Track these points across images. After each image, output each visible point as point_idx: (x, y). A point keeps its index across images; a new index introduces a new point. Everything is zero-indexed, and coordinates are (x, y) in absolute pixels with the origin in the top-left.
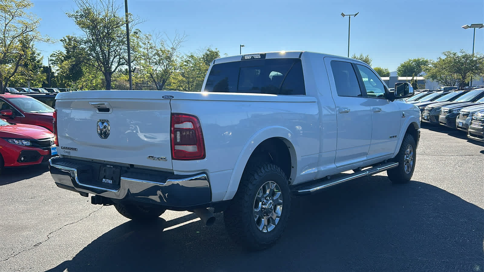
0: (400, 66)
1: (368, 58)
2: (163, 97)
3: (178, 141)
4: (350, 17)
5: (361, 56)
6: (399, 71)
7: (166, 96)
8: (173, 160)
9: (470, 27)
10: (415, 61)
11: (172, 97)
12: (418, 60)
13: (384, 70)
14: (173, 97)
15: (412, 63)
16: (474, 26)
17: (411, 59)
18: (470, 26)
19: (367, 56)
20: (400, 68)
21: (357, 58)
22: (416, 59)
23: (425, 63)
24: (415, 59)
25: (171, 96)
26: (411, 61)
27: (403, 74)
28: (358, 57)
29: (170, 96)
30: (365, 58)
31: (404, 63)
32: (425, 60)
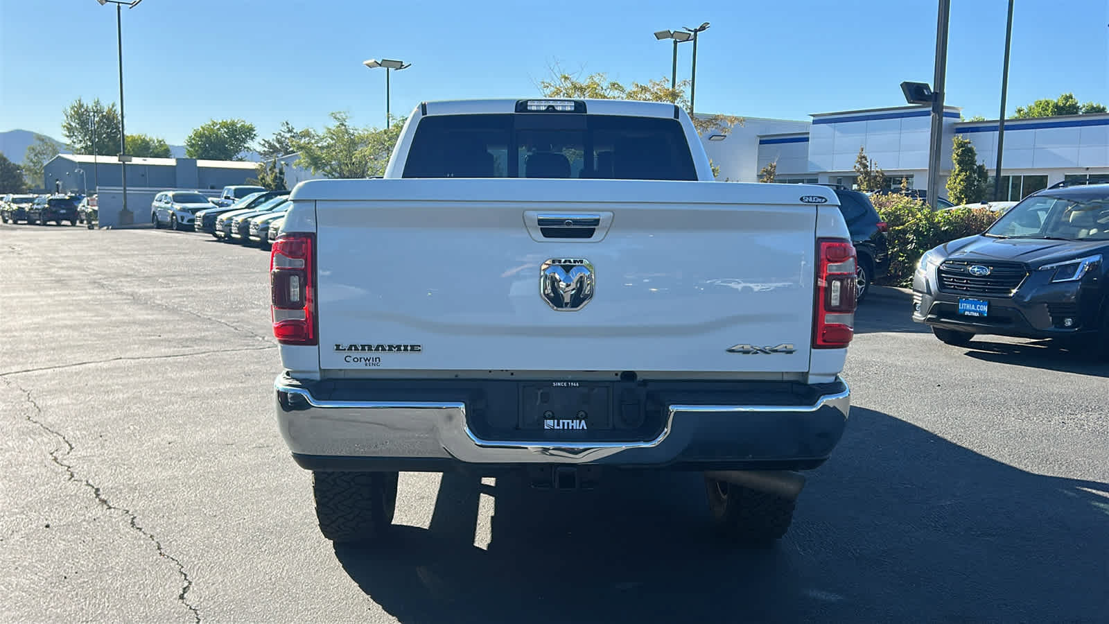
0: (193, 136)
1: (115, 110)
2: (802, 199)
3: (835, 302)
4: (119, 7)
5: (97, 103)
6: (192, 145)
7: (809, 197)
8: (812, 350)
9: (380, 65)
10: (224, 125)
11: (824, 200)
12: (233, 124)
13: (156, 141)
14: (826, 201)
15: (219, 129)
16: (386, 63)
17: (215, 121)
18: (380, 63)
19: (113, 106)
20: (194, 139)
21: (85, 106)
22: (227, 122)
23: (249, 132)
24: (225, 121)
25: (822, 198)
26: (217, 124)
27: (202, 155)
28: (90, 107)
29: (820, 197)
30: (106, 110)
31: (201, 129)
32: (247, 124)
